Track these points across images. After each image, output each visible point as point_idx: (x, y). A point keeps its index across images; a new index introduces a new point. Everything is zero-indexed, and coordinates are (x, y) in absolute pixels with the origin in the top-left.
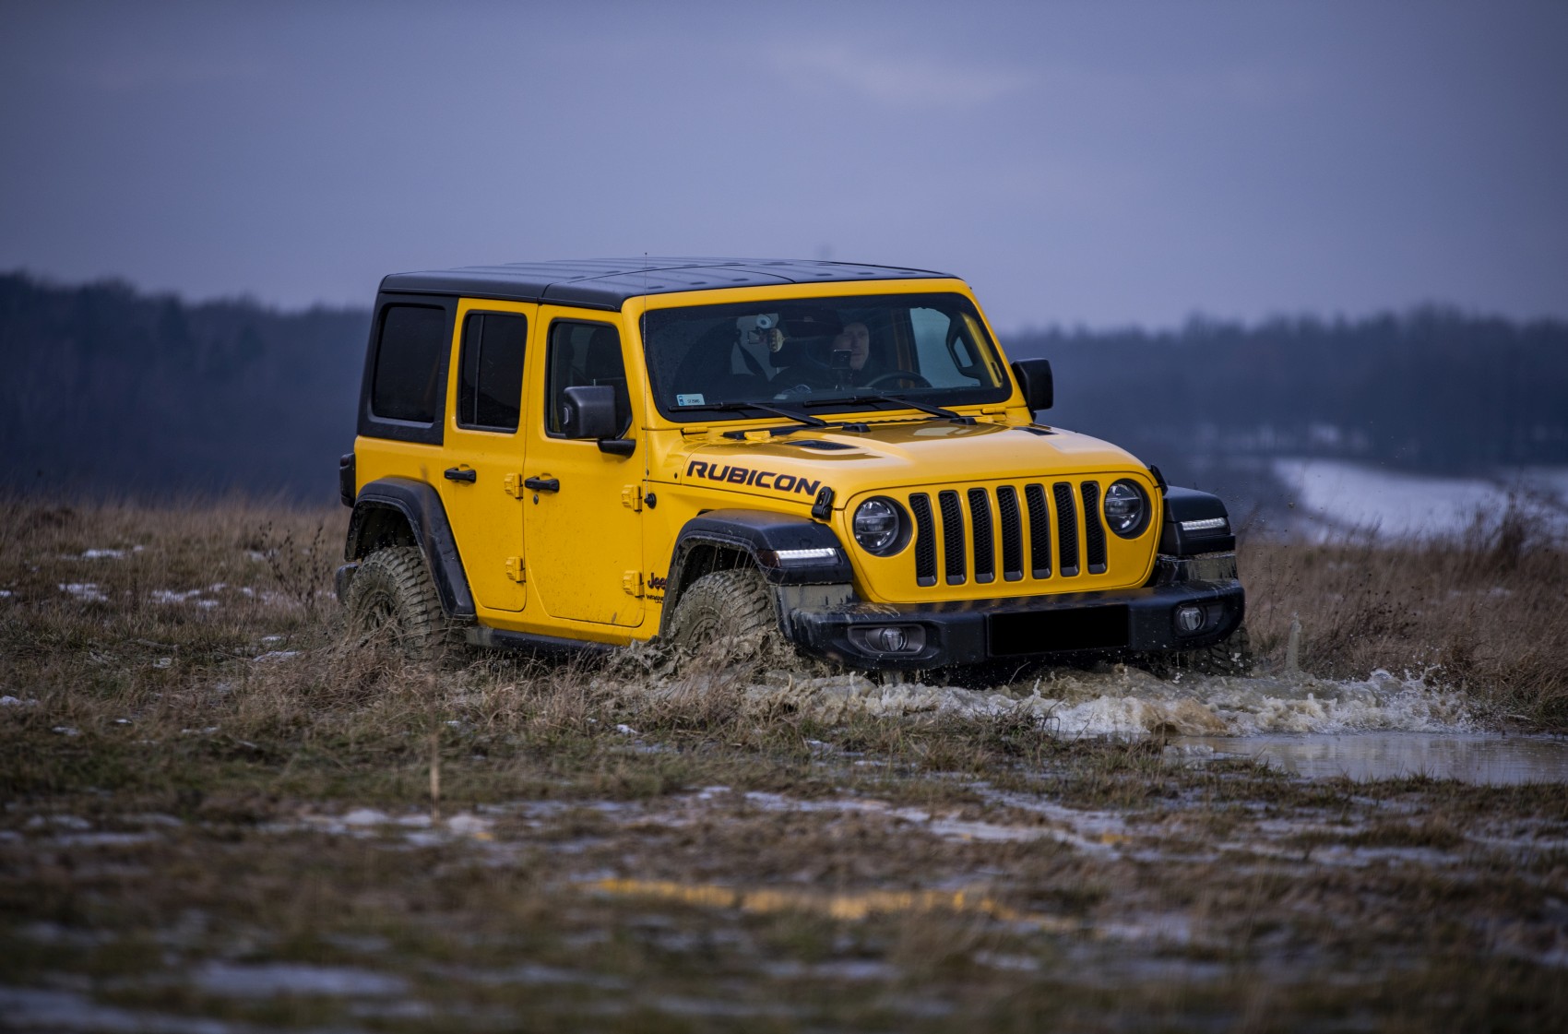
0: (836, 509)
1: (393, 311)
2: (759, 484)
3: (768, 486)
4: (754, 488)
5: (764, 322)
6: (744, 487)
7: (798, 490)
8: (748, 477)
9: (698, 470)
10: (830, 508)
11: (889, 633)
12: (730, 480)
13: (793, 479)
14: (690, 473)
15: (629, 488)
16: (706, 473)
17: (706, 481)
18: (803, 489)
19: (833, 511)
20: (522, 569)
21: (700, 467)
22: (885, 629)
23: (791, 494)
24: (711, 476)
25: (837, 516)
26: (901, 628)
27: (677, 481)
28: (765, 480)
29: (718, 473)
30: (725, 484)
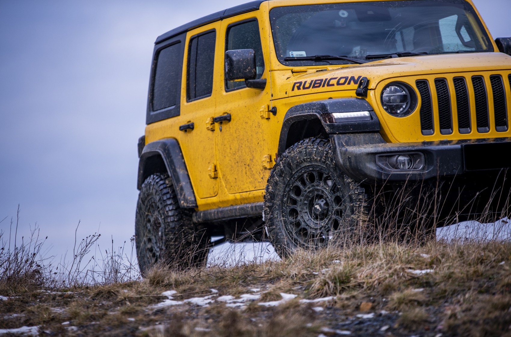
0: (370, 90)
1: (162, 52)
2: (329, 85)
3: (333, 85)
4: (326, 88)
5: (343, 14)
6: (321, 89)
7: (349, 83)
8: (323, 83)
9: (297, 86)
10: (366, 89)
11: (401, 158)
12: (314, 87)
13: (346, 78)
14: (293, 90)
15: (263, 108)
16: (301, 87)
17: (302, 91)
18: (352, 82)
19: (369, 91)
20: (216, 170)
21: (298, 85)
22: (399, 155)
23: (346, 86)
24: (304, 88)
25: (371, 94)
26: (409, 155)
27: (287, 96)
28: (332, 82)
29: (307, 85)
30: (311, 90)
